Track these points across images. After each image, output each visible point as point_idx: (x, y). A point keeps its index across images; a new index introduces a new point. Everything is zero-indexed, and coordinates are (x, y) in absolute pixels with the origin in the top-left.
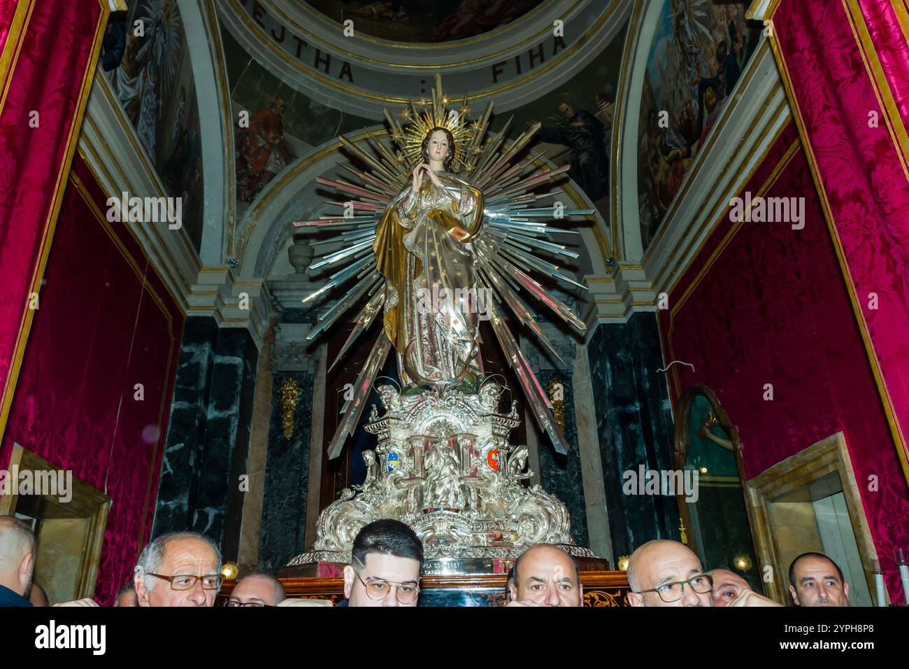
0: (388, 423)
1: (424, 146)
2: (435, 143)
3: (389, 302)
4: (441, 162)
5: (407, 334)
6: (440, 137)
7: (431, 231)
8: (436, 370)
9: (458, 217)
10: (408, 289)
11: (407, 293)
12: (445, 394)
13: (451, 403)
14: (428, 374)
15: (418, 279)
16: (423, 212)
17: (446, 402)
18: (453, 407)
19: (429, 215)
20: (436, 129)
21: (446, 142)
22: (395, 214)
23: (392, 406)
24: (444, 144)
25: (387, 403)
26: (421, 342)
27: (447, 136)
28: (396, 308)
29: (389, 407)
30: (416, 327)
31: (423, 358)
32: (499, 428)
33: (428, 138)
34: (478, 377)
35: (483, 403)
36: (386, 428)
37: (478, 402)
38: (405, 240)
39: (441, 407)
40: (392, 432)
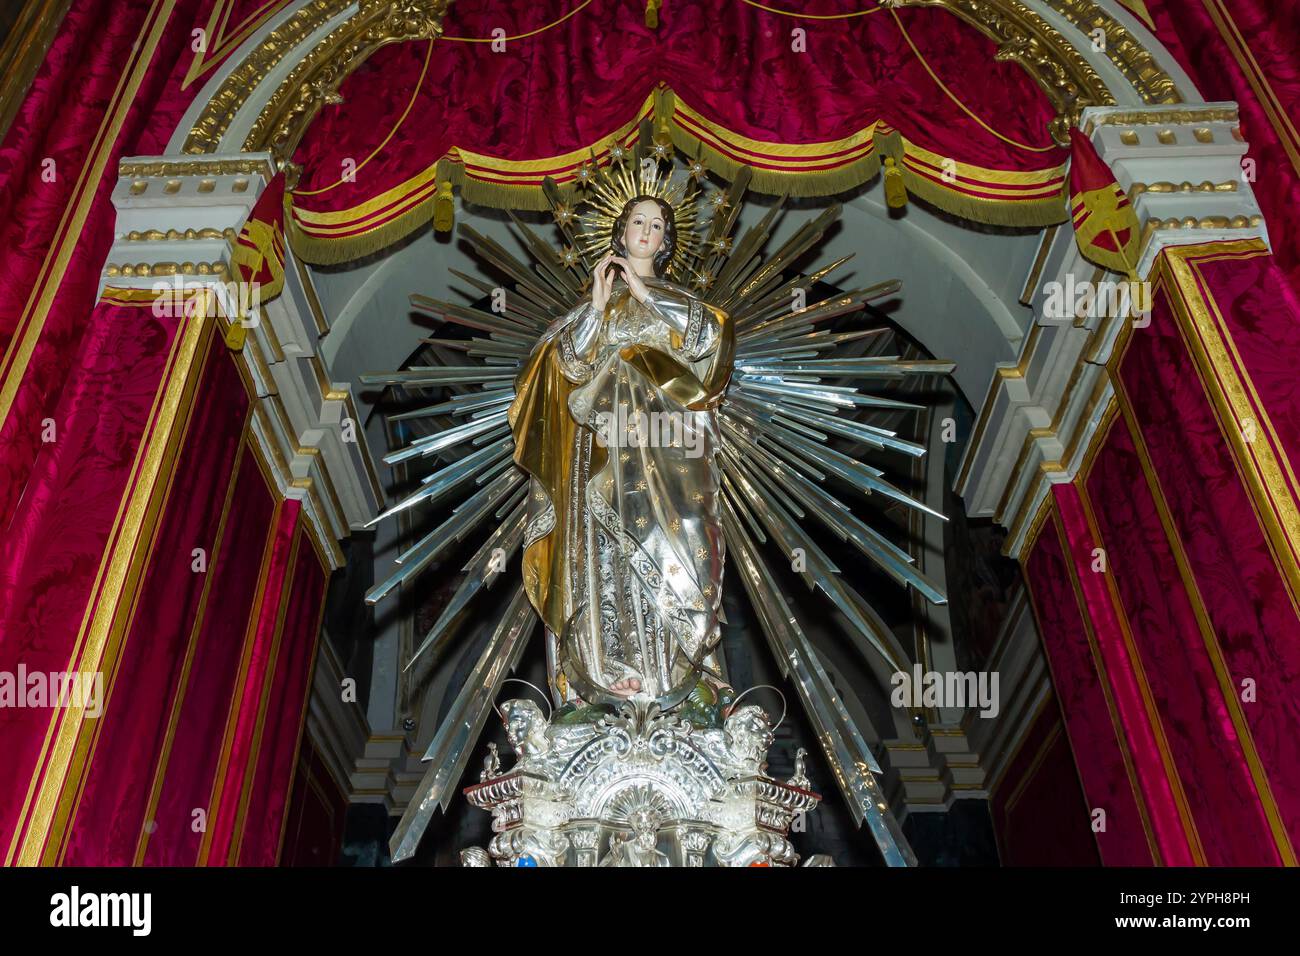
0: (521, 785)
1: (618, 230)
2: (639, 223)
3: (536, 524)
4: (648, 262)
5: (569, 594)
6: (650, 213)
7: (627, 386)
8: (630, 672)
9: (681, 359)
10: (576, 501)
11: (573, 509)
12: (650, 724)
13: (664, 747)
14: (611, 680)
15: (598, 478)
16: (611, 348)
17: (651, 744)
18: (668, 756)
19: (623, 356)
20: (642, 198)
21: (661, 223)
22: (554, 355)
23: (531, 749)
24: (656, 226)
25: (519, 740)
26: (600, 609)
27: (663, 211)
28: (549, 537)
29: (525, 749)
30: (591, 580)
31: (603, 646)
32: (771, 811)
33: (625, 216)
34: (720, 693)
35: (735, 749)
36: (514, 797)
37: (722, 746)
38: (574, 402)
39: (640, 756)
40: (528, 808)
